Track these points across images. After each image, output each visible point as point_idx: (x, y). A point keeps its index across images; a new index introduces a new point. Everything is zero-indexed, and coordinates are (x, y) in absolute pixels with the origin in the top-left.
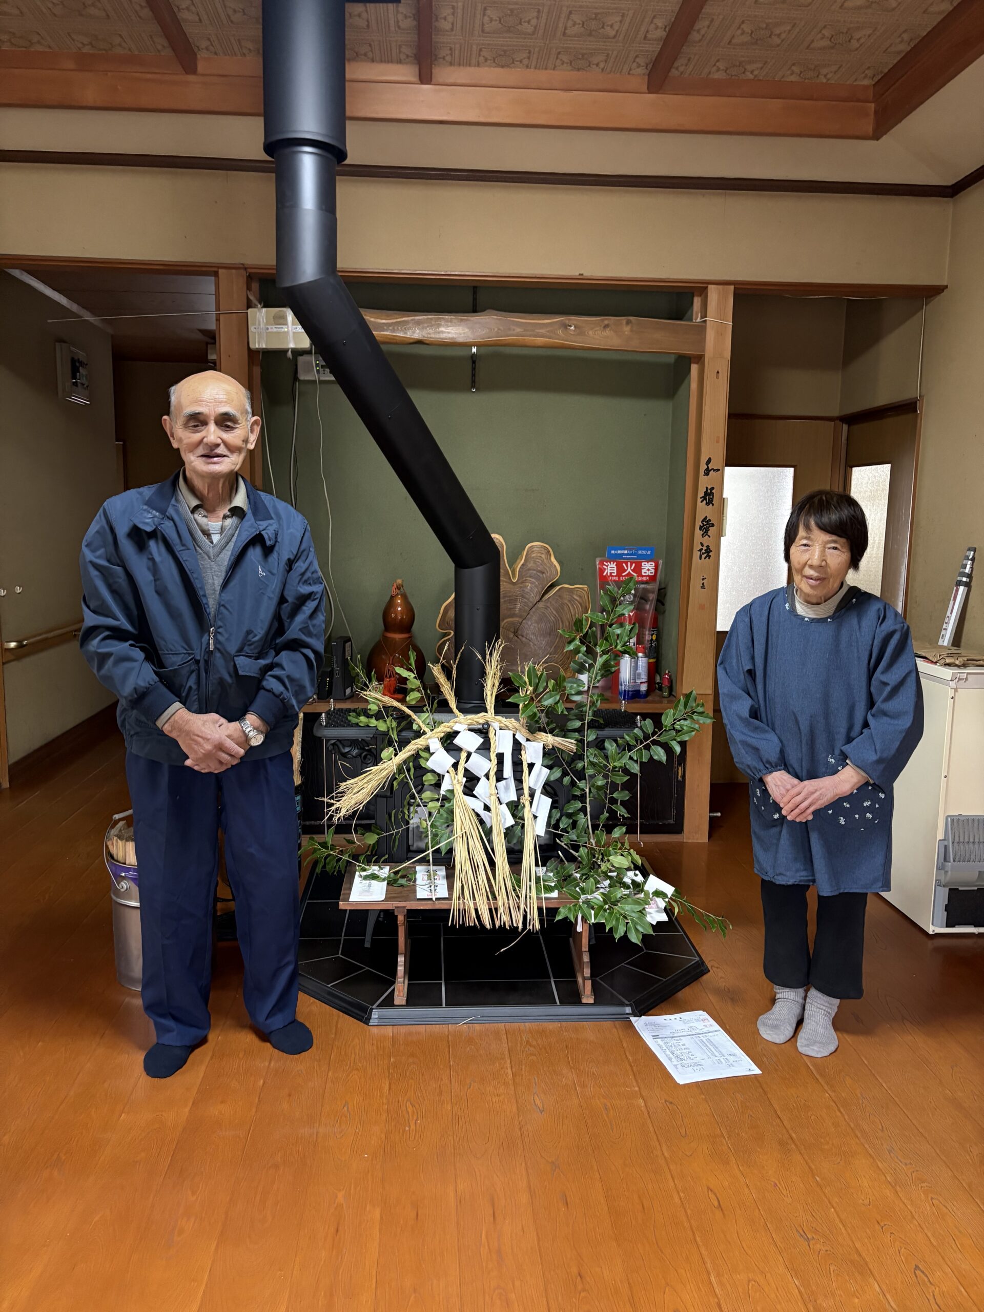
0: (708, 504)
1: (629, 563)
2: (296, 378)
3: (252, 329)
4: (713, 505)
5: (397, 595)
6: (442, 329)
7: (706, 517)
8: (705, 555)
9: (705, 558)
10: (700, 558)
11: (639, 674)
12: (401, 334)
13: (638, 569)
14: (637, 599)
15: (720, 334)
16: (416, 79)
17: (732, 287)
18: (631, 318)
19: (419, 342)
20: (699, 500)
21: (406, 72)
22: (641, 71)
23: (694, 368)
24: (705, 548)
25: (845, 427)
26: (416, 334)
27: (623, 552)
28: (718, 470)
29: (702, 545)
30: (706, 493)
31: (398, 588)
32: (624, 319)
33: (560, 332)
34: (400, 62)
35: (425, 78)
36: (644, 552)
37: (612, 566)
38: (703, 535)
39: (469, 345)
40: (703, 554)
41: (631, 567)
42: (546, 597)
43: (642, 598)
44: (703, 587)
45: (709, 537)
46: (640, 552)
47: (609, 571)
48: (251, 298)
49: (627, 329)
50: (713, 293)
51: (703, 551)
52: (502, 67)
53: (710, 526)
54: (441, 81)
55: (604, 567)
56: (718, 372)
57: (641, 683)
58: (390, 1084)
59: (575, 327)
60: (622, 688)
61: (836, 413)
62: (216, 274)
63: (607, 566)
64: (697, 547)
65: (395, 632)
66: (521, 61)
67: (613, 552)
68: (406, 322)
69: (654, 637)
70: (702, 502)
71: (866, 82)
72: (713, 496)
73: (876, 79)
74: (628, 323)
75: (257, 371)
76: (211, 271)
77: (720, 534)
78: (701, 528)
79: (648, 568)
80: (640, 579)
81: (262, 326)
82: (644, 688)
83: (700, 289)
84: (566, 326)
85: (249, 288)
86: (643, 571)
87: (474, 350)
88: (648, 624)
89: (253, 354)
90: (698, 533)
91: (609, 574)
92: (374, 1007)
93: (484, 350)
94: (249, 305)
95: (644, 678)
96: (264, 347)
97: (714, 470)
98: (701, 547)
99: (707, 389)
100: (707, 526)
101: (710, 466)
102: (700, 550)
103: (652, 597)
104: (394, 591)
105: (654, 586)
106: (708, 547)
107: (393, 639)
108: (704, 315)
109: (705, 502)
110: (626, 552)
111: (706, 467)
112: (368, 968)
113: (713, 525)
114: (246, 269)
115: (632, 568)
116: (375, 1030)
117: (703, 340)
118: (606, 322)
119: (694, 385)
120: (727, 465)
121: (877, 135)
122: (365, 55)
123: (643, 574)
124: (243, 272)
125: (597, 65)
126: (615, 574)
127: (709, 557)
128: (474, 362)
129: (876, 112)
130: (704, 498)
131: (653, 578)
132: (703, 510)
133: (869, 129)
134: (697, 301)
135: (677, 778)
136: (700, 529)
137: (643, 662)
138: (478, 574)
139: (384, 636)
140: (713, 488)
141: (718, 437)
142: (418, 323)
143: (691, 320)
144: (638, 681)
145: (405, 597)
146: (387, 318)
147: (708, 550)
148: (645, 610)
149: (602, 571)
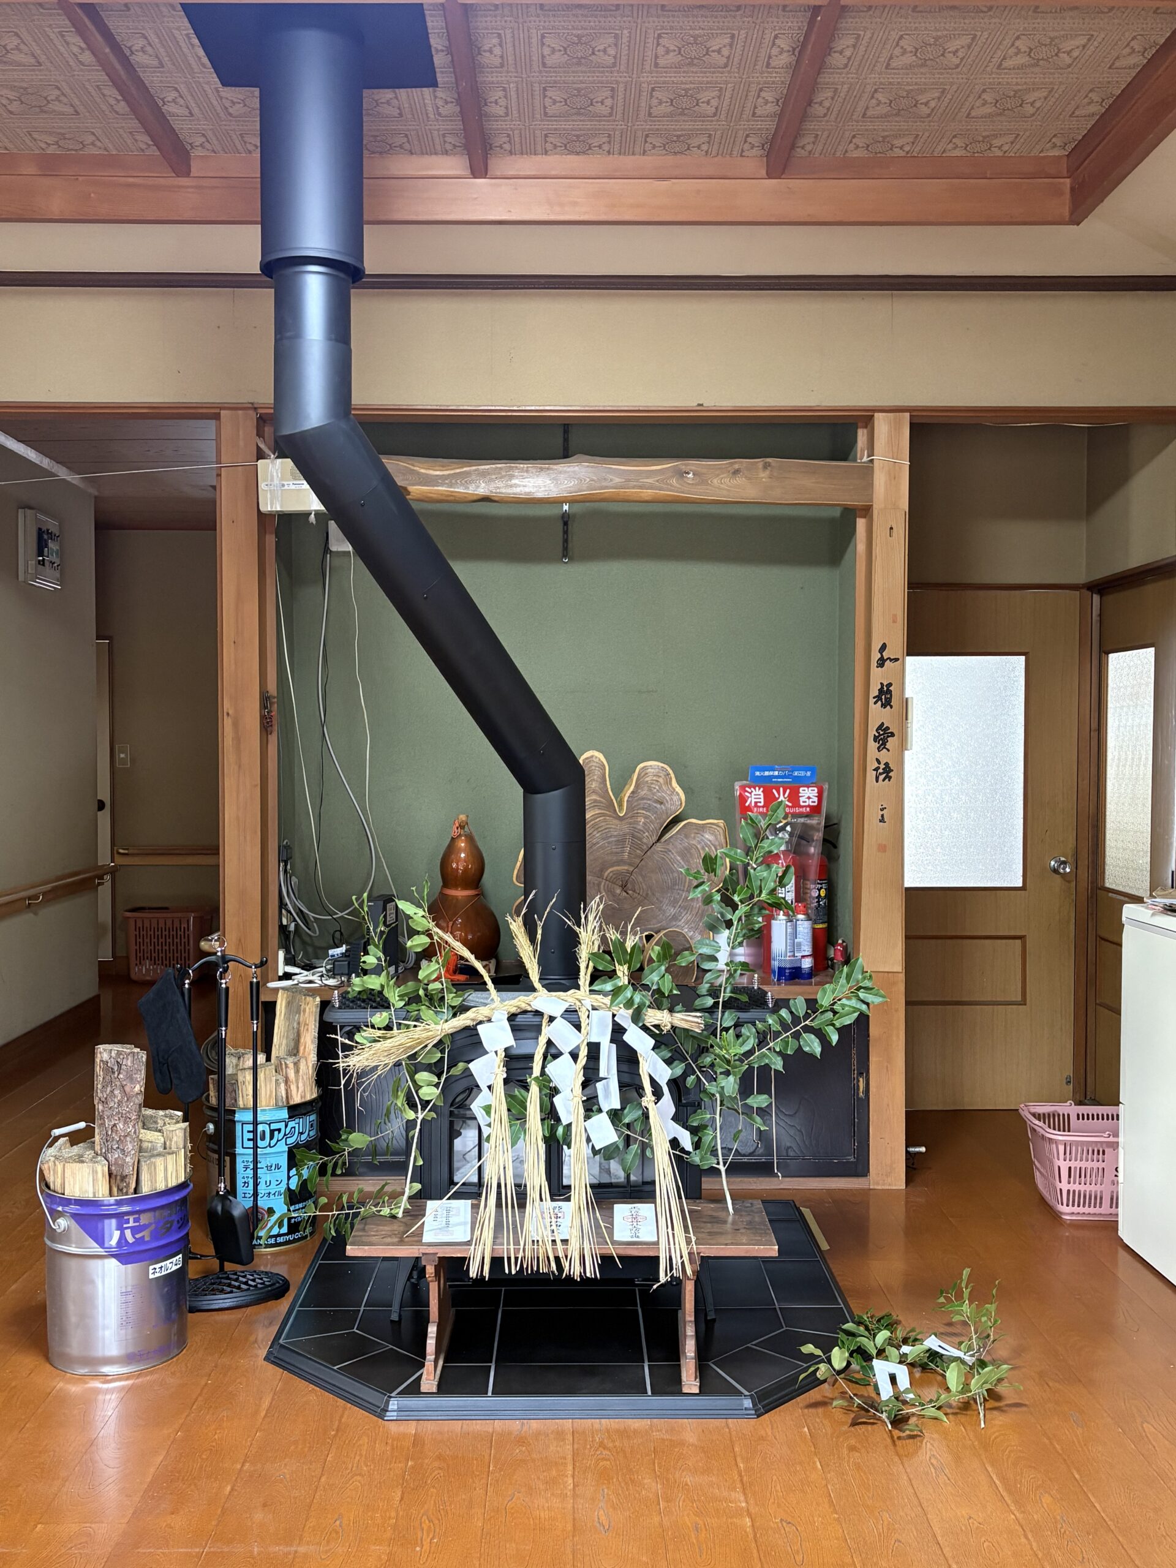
0: (884, 706)
1: (781, 789)
2: (326, 549)
3: (262, 486)
4: (891, 707)
5: (460, 836)
6: (514, 481)
7: (883, 724)
8: (884, 775)
9: (884, 780)
10: (877, 781)
11: (799, 944)
12: (461, 490)
13: (794, 797)
14: (795, 839)
15: (893, 477)
16: (468, 172)
17: (907, 415)
18: (769, 460)
19: (486, 499)
20: (872, 701)
21: (454, 165)
22: (756, 152)
23: (861, 524)
24: (882, 766)
25: (1096, 598)
26: (482, 489)
27: (771, 773)
28: (897, 660)
29: (878, 761)
30: (881, 691)
31: (462, 827)
32: (759, 462)
33: (674, 481)
34: (446, 153)
35: (479, 169)
36: (802, 773)
37: (757, 793)
38: (878, 748)
39: (559, 501)
40: (881, 774)
41: (784, 794)
42: (667, 836)
43: (801, 838)
44: (882, 820)
45: (888, 750)
46: (796, 774)
47: (753, 801)
48: (262, 446)
49: (764, 475)
50: (882, 424)
51: (881, 771)
52: (578, 154)
53: (888, 737)
54: (498, 173)
55: (747, 794)
56: (891, 528)
57: (803, 957)
58: (403, 1493)
59: (694, 474)
60: (775, 964)
61: (1082, 578)
62: (217, 417)
63: (750, 793)
64: (872, 765)
65: (456, 887)
66: (600, 147)
67: (758, 773)
68: (468, 473)
69: (823, 893)
70: (875, 703)
71: (1056, 153)
72: (891, 696)
73: (1069, 148)
74: (766, 466)
75: (271, 540)
76: (211, 414)
77: (903, 746)
78: (875, 739)
79: (808, 796)
80: (797, 810)
81: (276, 481)
82: (807, 964)
83: (865, 418)
84: (682, 474)
85: (260, 434)
86: (802, 799)
87: (566, 507)
88: (813, 872)
89: (263, 518)
90: (872, 745)
91: (753, 804)
92: (392, 1395)
93: (578, 508)
94: (261, 455)
95: (807, 949)
96: (279, 509)
97: (891, 660)
98: (877, 765)
99: (877, 550)
100: (884, 736)
101: (886, 655)
102: (876, 769)
103: (818, 836)
104: (455, 832)
105: (818, 821)
106: (887, 764)
107: (456, 897)
108: (871, 453)
109: (879, 703)
110: (776, 773)
111: (879, 656)
112: (391, 1346)
113: (892, 735)
114: (255, 409)
115: (786, 795)
116: (394, 1428)
117: (870, 485)
118: (736, 466)
119: (861, 546)
120: (909, 654)
121: (1076, 218)
122: (401, 146)
123: (802, 804)
124: (252, 413)
125: (699, 147)
126: (762, 804)
127: (890, 778)
128: (566, 524)
129: (1072, 189)
130: (878, 698)
131: (815, 810)
132: (878, 715)
133: (1066, 212)
134: (862, 435)
135: (858, 1094)
136: (875, 741)
137: (804, 927)
138: (553, 801)
139: (441, 893)
140: (890, 685)
141: (895, 616)
142: (483, 474)
143: (855, 460)
144: (798, 955)
145: (470, 839)
146: (443, 467)
147: (887, 770)
148: (808, 855)
149: (743, 799)
